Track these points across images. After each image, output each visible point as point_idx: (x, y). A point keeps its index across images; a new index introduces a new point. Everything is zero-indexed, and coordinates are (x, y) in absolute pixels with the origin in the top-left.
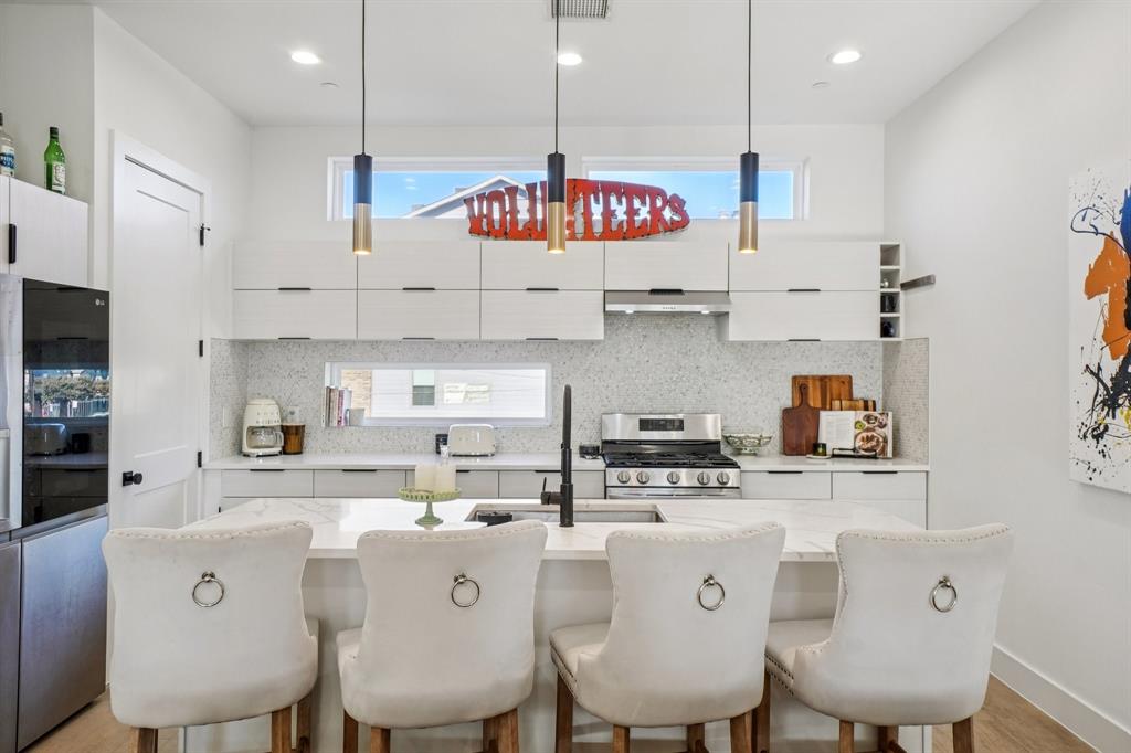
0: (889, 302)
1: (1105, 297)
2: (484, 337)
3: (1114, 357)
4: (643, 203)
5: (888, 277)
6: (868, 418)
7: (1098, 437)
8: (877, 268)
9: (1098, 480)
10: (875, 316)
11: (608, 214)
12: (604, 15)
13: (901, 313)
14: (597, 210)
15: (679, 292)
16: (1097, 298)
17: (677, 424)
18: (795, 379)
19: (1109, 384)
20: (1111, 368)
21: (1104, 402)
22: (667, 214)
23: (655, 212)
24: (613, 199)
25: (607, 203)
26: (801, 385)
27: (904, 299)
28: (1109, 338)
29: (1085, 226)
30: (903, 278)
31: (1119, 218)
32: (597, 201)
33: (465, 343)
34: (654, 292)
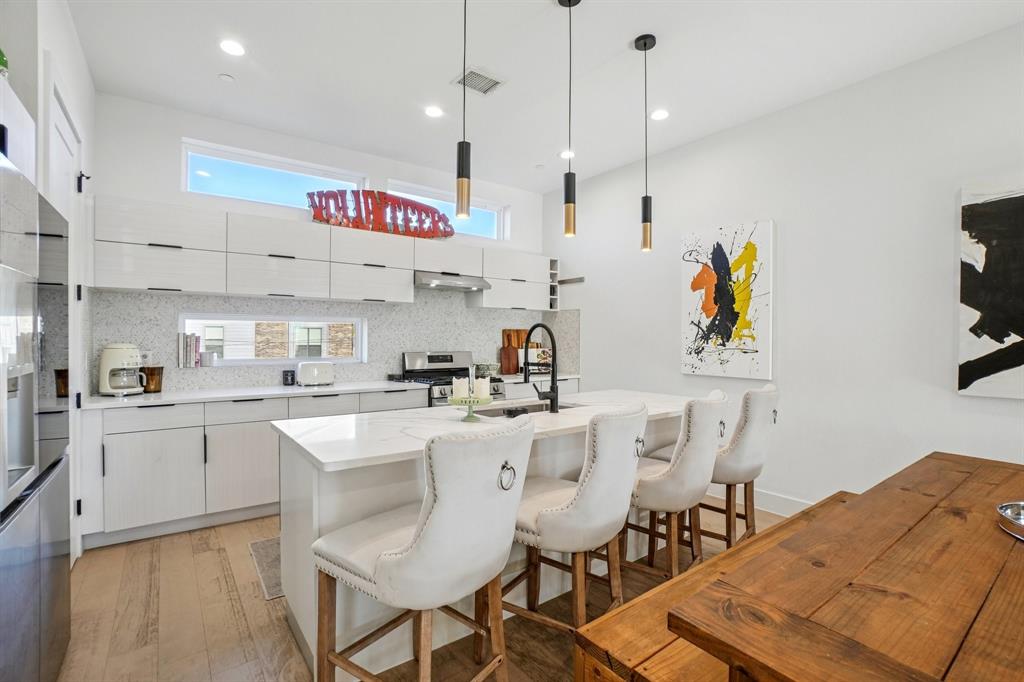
0: (553, 290)
1: (703, 291)
2: (333, 297)
3: (708, 317)
4: (428, 216)
5: (553, 276)
6: (544, 352)
7: (698, 353)
8: (549, 272)
9: (697, 372)
10: (548, 297)
11: (407, 220)
12: (485, 92)
13: (558, 296)
14: (400, 215)
15: (457, 275)
16: (698, 291)
17: (449, 358)
18: (504, 331)
19: (705, 329)
20: (706, 322)
21: (702, 337)
22: (441, 226)
23: (435, 223)
24: (409, 211)
25: (406, 214)
26: (507, 335)
27: (559, 289)
28: (705, 308)
29: (691, 258)
30: (559, 278)
31: (710, 256)
32: (400, 210)
33: (304, 301)
34: (443, 273)
